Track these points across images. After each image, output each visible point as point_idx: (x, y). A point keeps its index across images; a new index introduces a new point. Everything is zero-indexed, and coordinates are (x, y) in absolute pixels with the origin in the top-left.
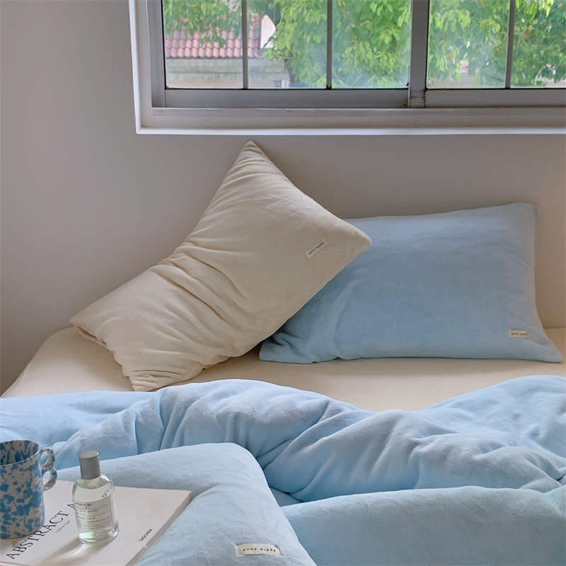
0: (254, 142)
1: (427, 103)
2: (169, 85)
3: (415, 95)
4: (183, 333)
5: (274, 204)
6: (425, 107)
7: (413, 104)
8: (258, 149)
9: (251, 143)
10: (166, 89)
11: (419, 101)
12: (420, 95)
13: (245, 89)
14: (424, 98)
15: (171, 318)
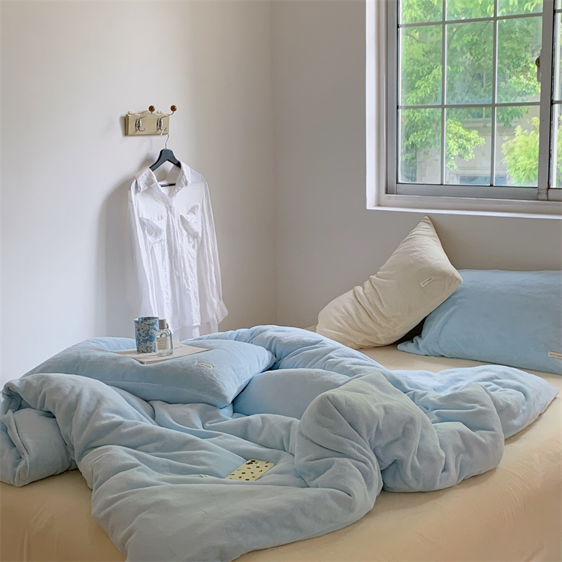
0: (429, 217)
1: (550, 197)
2: (400, 181)
3: (541, 192)
4: (347, 323)
5: (415, 254)
6: (548, 200)
7: (540, 198)
8: (429, 221)
9: (426, 217)
10: (397, 183)
11: (544, 196)
12: (545, 192)
13: (442, 185)
14: (547, 194)
15: (342, 313)
